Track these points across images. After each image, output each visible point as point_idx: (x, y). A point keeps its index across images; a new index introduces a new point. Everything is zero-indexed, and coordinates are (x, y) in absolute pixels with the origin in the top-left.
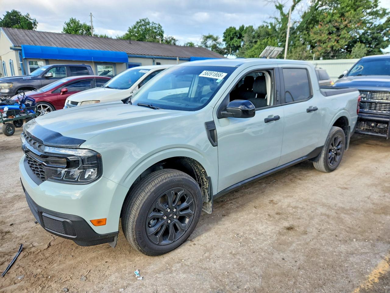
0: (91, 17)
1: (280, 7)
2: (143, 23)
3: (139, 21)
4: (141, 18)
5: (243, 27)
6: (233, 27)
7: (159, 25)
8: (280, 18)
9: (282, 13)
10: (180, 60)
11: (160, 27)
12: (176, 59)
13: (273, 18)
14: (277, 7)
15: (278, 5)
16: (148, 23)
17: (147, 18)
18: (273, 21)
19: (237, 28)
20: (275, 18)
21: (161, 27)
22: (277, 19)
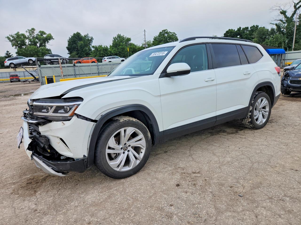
0: (145, 32)
1: (284, 13)
3: (162, 32)
4: (163, 30)
5: (240, 28)
6: (231, 29)
7: (174, 33)
8: (284, 19)
9: (286, 16)
11: (174, 34)
13: (278, 20)
14: (281, 13)
15: (281, 11)
16: (167, 33)
17: (166, 30)
18: (278, 22)
19: (236, 30)
20: (280, 20)
21: (176, 35)
22: (281, 21)
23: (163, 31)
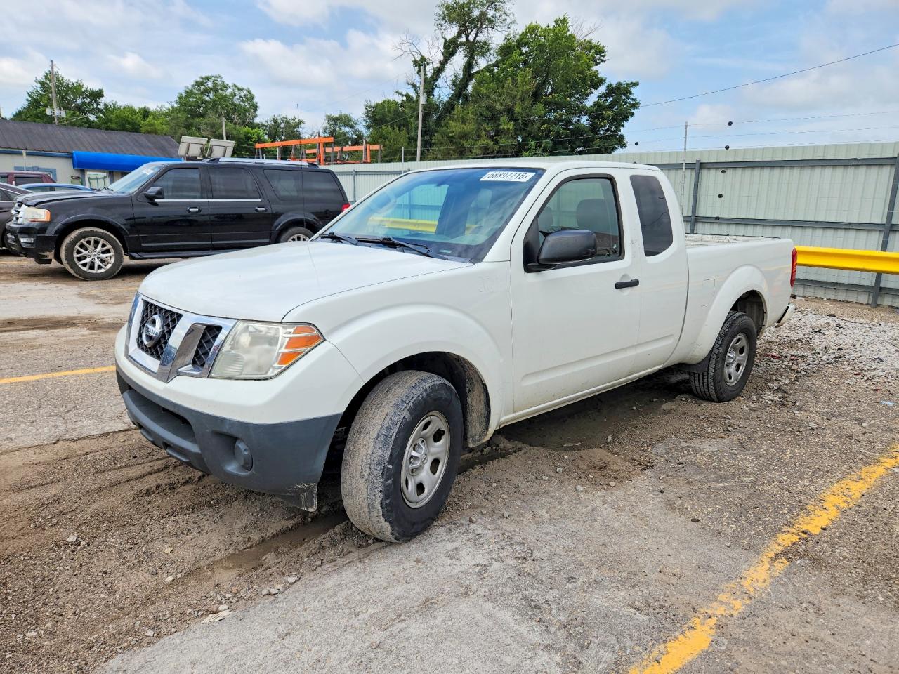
1: (421, 63)
2: (210, 84)
3: (200, 80)
4: (204, 76)
10: (28, 154)
11: (250, 95)
12: (21, 154)
13: (409, 85)
14: (417, 63)
15: (418, 58)
16: (226, 87)
23: (202, 78)
